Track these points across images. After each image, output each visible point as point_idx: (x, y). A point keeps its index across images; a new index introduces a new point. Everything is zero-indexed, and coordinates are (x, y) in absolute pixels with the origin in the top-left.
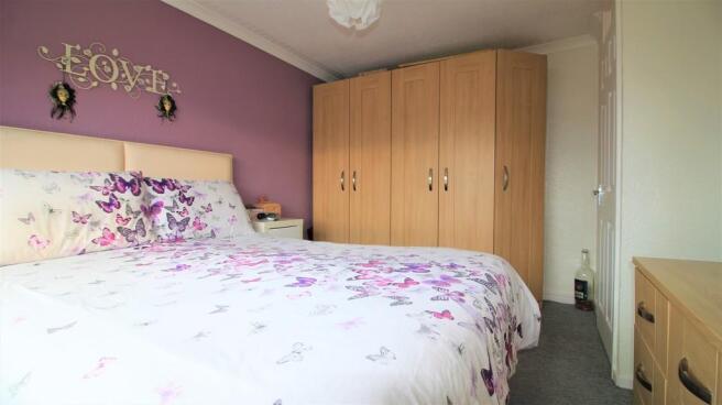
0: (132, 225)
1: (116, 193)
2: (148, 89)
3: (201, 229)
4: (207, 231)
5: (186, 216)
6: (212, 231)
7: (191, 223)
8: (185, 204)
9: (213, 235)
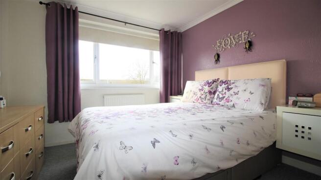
0: (203, 97)
1: (204, 87)
2: (241, 42)
3: (228, 102)
4: (231, 104)
5: (224, 95)
6: (234, 104)
7: (225, 98)
8: (226, 91)
9: (234, 106)
